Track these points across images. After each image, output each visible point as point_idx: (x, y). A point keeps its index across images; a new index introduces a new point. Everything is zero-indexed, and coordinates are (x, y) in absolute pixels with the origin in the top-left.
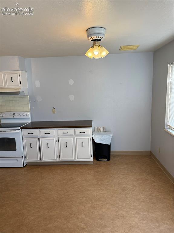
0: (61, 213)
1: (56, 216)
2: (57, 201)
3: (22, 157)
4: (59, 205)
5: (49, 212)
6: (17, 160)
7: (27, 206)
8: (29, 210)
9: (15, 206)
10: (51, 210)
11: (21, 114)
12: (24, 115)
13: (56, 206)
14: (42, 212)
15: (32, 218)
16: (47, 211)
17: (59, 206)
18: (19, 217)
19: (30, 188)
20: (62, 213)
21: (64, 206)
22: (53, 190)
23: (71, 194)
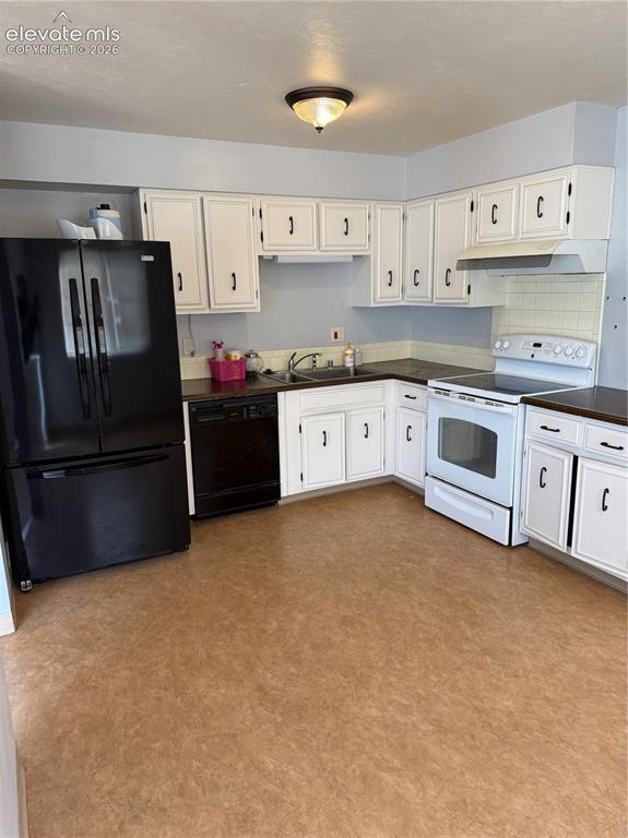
0: (462, 774)
1: (437, 767)
2: (495, 724)
3: (511, 509)
4: (486, 742)
5: (434, 736)
6: (492, 513)
7: (398, 666)
8: (390, 684)
9: (372, 644)
10: (441, 736)
11: (558, 350)
12: (569, 351)
13: (473, 737)
14: (414, 719)
15: (374, 712)
16: (431, 727)
17: (482, 744)
18: (349, 682)
19: (462, 622)
20: (467, 776)
21: (496, 759)
22: (523, 679)
23: (575, 742)
